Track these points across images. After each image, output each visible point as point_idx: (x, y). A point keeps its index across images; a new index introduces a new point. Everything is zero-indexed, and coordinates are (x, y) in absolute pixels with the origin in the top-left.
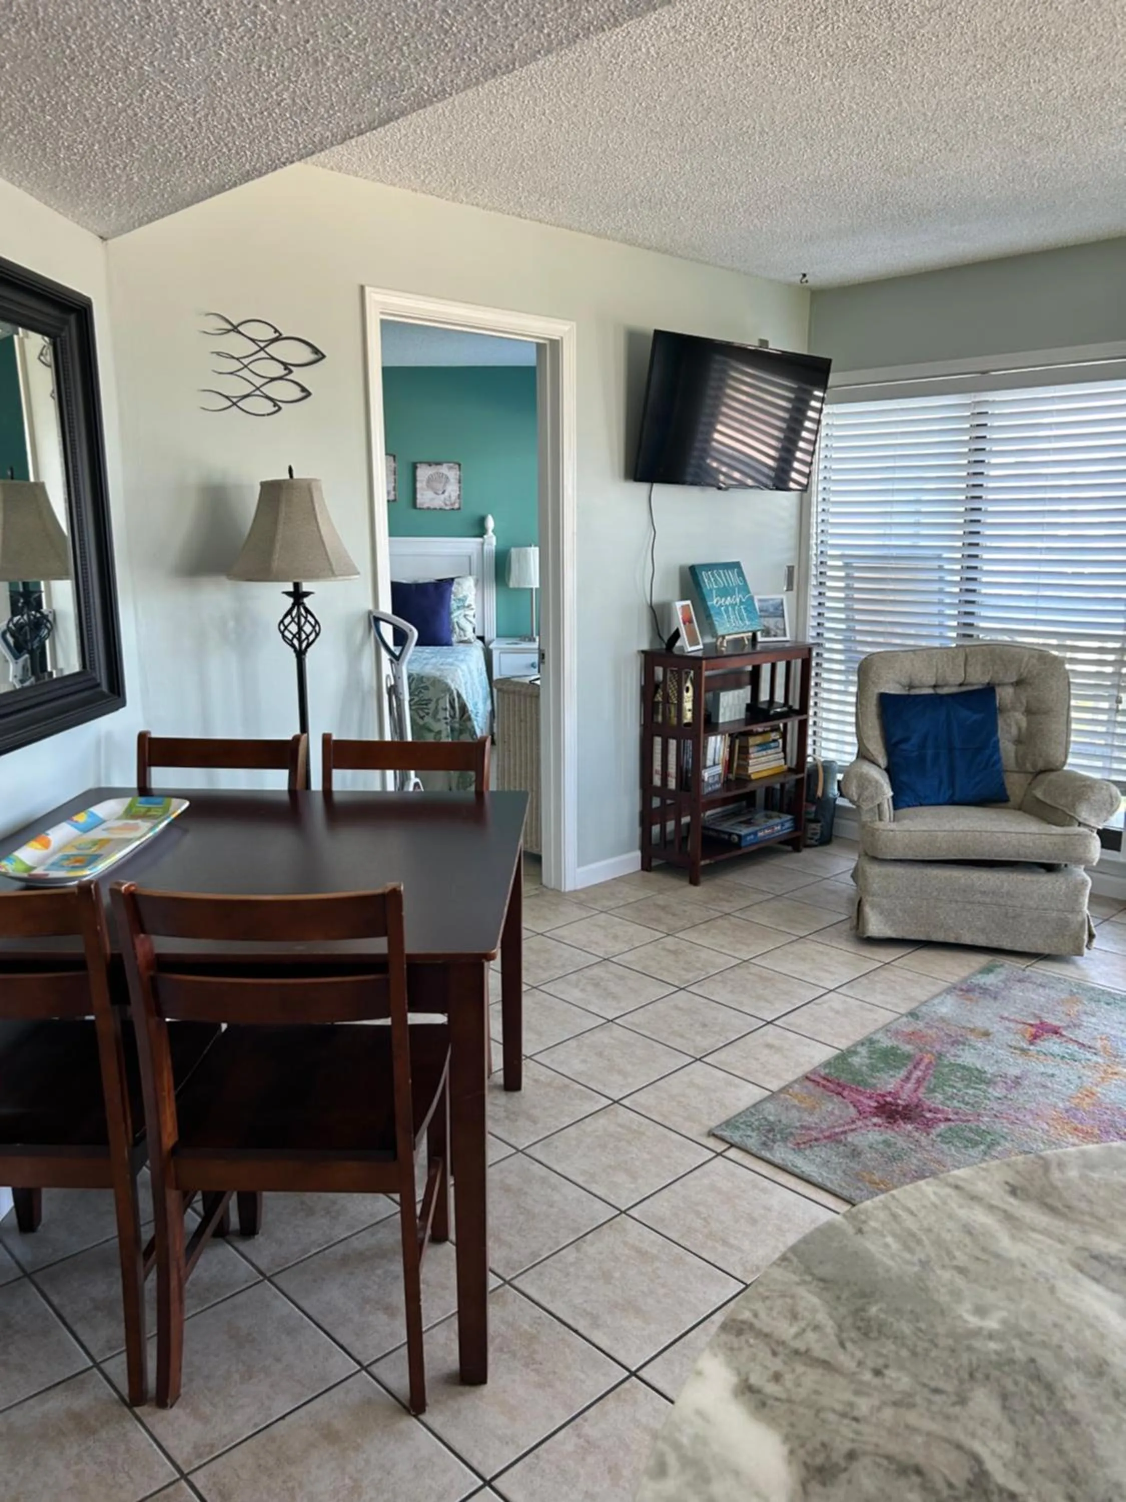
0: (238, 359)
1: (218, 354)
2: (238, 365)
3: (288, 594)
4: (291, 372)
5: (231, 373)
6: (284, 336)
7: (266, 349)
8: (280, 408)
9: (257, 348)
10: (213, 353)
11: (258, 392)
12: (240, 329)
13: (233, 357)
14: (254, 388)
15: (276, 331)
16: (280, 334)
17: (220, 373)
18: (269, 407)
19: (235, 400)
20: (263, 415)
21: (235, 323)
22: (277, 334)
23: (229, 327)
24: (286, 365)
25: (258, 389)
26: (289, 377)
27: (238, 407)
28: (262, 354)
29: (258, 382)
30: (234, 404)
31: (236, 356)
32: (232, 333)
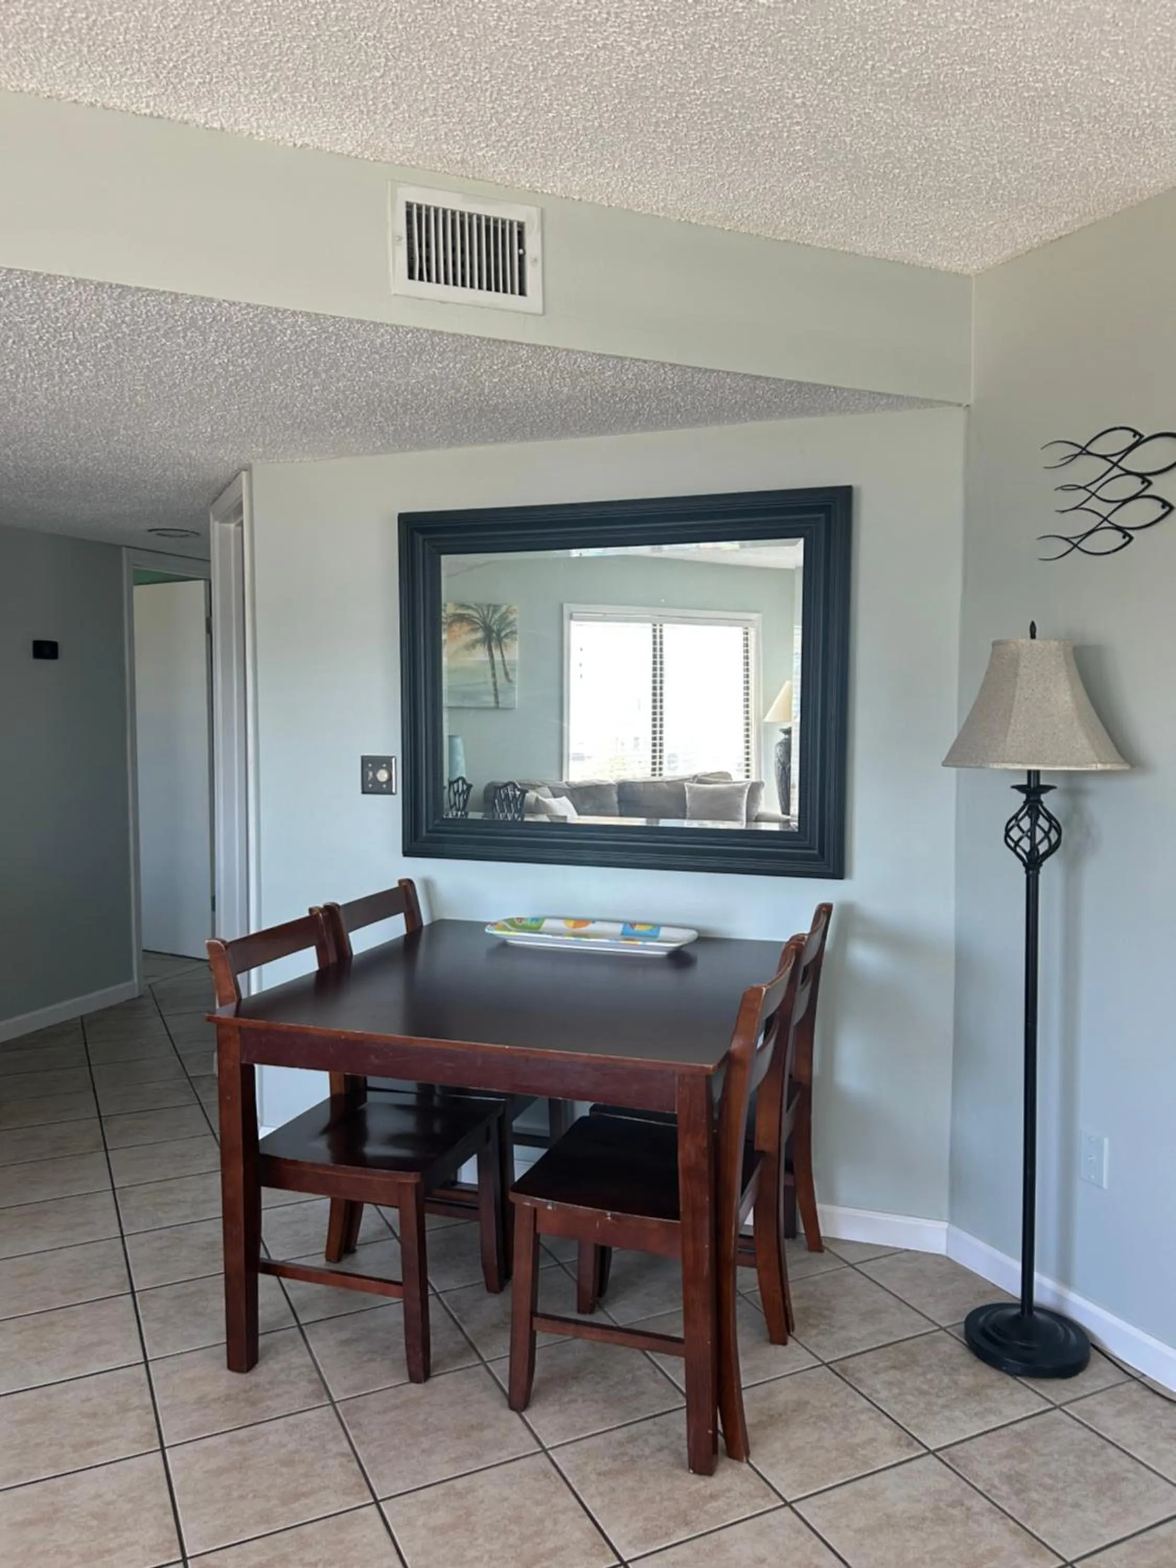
0: (1084, 488)
1: (1062, 488)
2: (1085, 495)
3: (1020, 788)
4: (1150, 483)
5: (1076, 508)
6: (1146, 436)
7: (1120, 464)
8: (1131, 538)
9: (1110, 465)
10: (1057, 489)
11: (1106, 524)
12: (1089, 449)
13: (1080, 487)
14: (1101, 519)
15: (1136, 433)
16: (1141, 436)
17: (1063, 512)
18: (1117, 538)
19: (1075, 541)
20: (1108, 553)
21: (1083, 445)
22: (1137, 437)
23: (1078, 450)
24: (1144, 477)
25: (1105, 519)
26: (1147, 492)
27: (1080, 549)
28: (1116, 471)
29: (1105, 509)
30: (1075, 546)
31: (1083, 485)
32: (1081, 458)
